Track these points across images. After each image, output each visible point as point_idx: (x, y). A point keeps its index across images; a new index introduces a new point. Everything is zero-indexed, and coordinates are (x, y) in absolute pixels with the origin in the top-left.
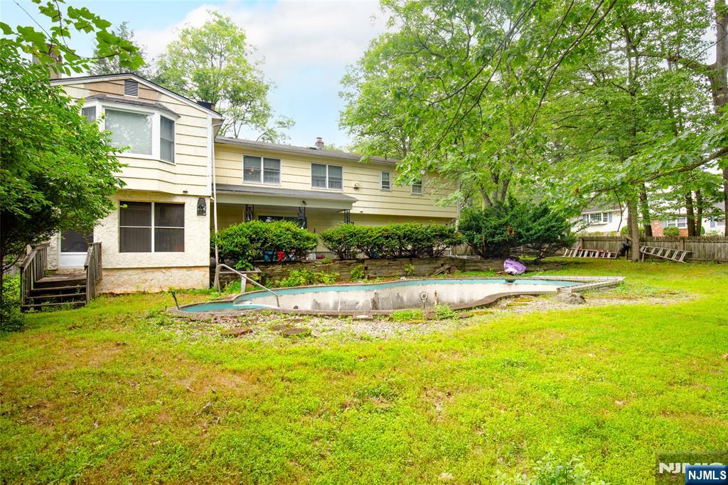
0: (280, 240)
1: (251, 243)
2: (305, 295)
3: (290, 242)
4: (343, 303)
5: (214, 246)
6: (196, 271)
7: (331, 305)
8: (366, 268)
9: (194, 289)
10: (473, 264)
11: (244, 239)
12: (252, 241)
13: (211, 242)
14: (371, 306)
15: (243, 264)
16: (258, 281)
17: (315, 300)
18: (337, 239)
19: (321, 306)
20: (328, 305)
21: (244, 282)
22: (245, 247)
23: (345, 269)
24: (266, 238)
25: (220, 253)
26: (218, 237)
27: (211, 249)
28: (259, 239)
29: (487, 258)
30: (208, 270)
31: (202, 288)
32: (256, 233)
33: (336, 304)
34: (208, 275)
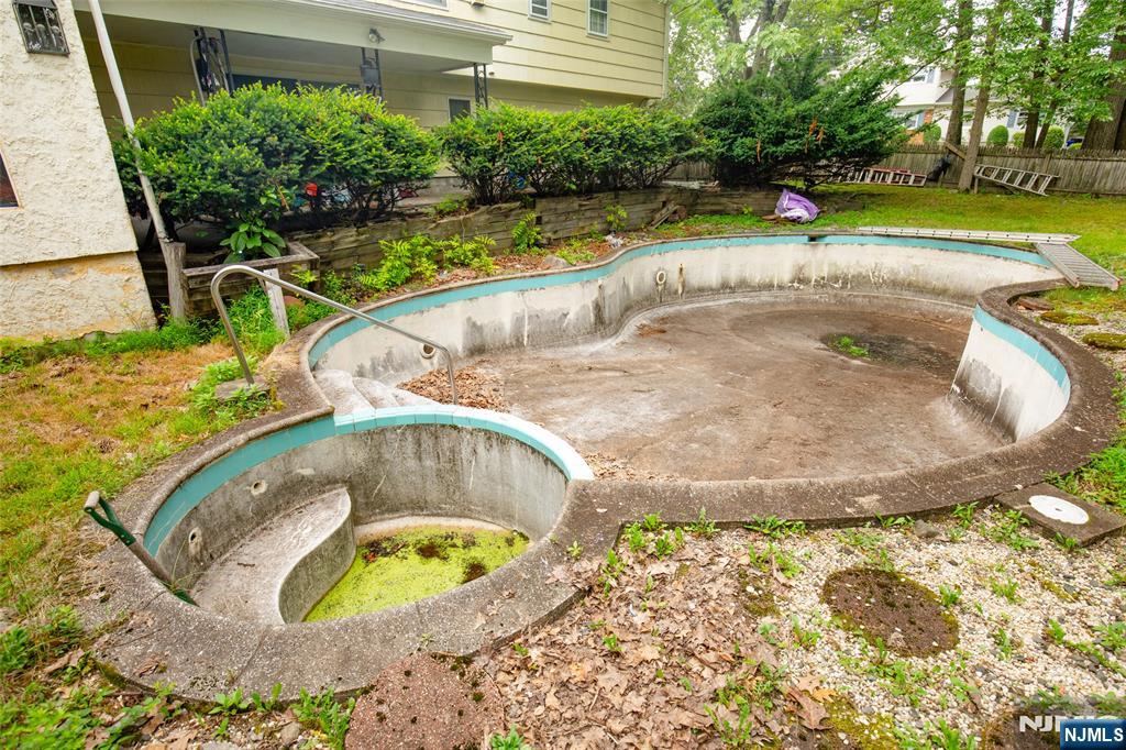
0: (352, 154)
1: (269, 165)
2: (446, 309)
3: (380, 157)
4: (535, 317)
5: (137, 180)
6: (92, 273)
7: (508, 327)
8: (539, 221)
9: (102, 334)
10: (712, 200)
11: (246, 153)
12: (270, 156)
13: (121, 166)
14: (592, 319)
15: (250, 234)
16: (311, 286)
17: (469, 319)
18: (487, 147)
19: (486, 330)
20: (500, 328)
21: (275, 295)
22: (251, 179)
23: (498, 227)
24: (313, 149)
25: (164, 207)
26: (144, 146)
27: (126, 191)
28: (290, 151)
29: (735, 187)
30: (135, 263)
31: (130, 328)
32: (276, 128)
33: (519, 322)
34: (139, 282)
